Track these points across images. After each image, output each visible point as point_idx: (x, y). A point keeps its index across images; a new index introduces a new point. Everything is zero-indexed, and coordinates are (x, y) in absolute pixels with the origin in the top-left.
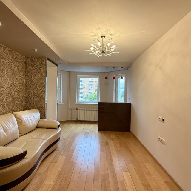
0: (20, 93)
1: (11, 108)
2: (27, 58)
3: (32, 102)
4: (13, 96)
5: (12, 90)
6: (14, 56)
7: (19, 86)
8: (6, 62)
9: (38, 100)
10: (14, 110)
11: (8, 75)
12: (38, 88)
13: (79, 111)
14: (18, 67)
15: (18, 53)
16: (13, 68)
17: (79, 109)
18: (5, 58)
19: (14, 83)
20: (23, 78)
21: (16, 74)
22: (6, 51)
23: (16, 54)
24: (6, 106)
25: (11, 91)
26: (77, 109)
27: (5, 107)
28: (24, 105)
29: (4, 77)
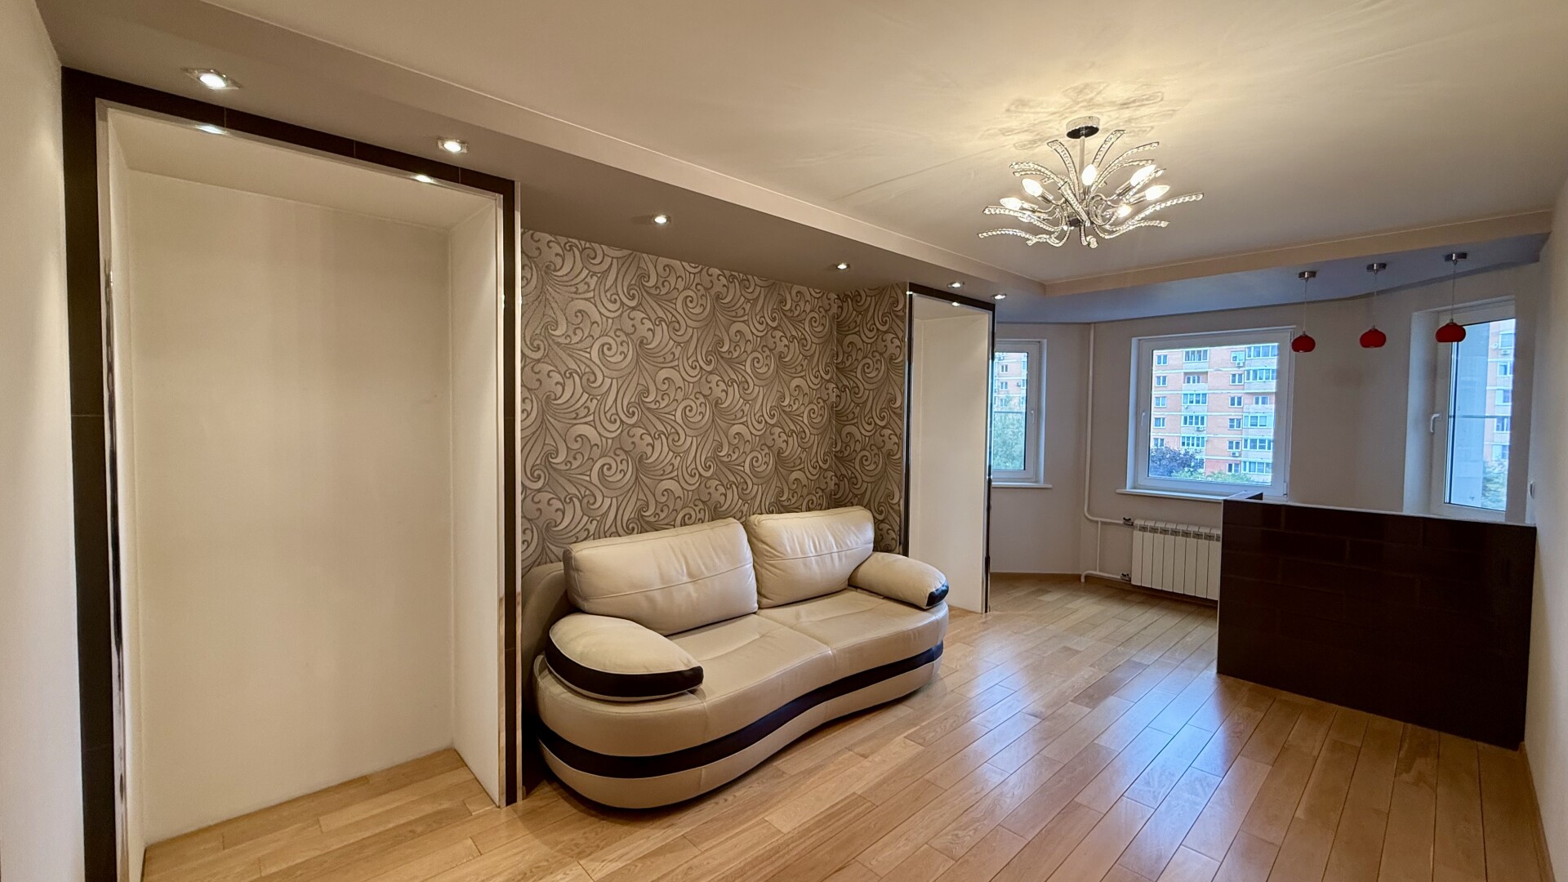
0: (812, 439)
1: (770, 499)
2: (843, 298)
3: (856, 478)
4: (779, 453)
5: (777, 430)
6: (783, 301)
7: (805, 415)
8: (751, 329)
9: (876, 472)
10: (785, 503)
11: (757, 376)
12: (878, 422)
13: (1137, 534)
14: (802, 342)
15: (804, 289)
16: (781, 348)
17: (1138, 522)
18: (746, 318)
19: (786, 403)
20: (828, 381)
21: (794, 370)
22: (750, 290)
23: (794, 292)
24: (753, 489)
25: (772, 434)
26: (1128, 522)
27: (748, 492)
28: (833, 487)
29: (743, 385)
